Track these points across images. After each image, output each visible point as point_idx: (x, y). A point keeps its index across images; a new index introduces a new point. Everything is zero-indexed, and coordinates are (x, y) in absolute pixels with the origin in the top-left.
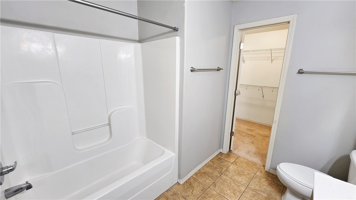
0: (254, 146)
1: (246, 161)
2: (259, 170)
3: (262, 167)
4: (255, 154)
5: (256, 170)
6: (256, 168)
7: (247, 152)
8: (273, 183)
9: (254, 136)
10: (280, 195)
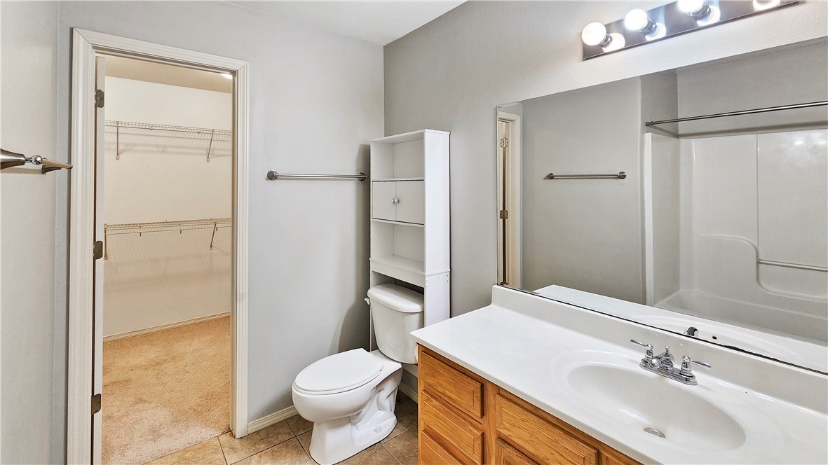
0: (153, 405)
1: (175, 460)
2: (225, 449)
3: (225, 438)
4: (176, 421)
5: (221, 456)
6: (216, 453)
7: (151, 437)
8: (275, 448)
9: (127, 381)
10: (306, 457)
